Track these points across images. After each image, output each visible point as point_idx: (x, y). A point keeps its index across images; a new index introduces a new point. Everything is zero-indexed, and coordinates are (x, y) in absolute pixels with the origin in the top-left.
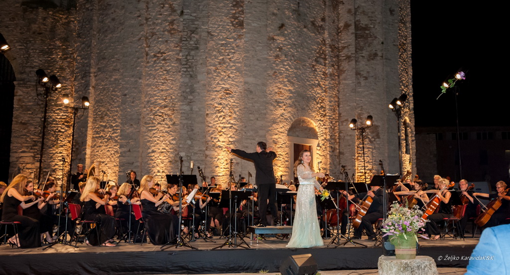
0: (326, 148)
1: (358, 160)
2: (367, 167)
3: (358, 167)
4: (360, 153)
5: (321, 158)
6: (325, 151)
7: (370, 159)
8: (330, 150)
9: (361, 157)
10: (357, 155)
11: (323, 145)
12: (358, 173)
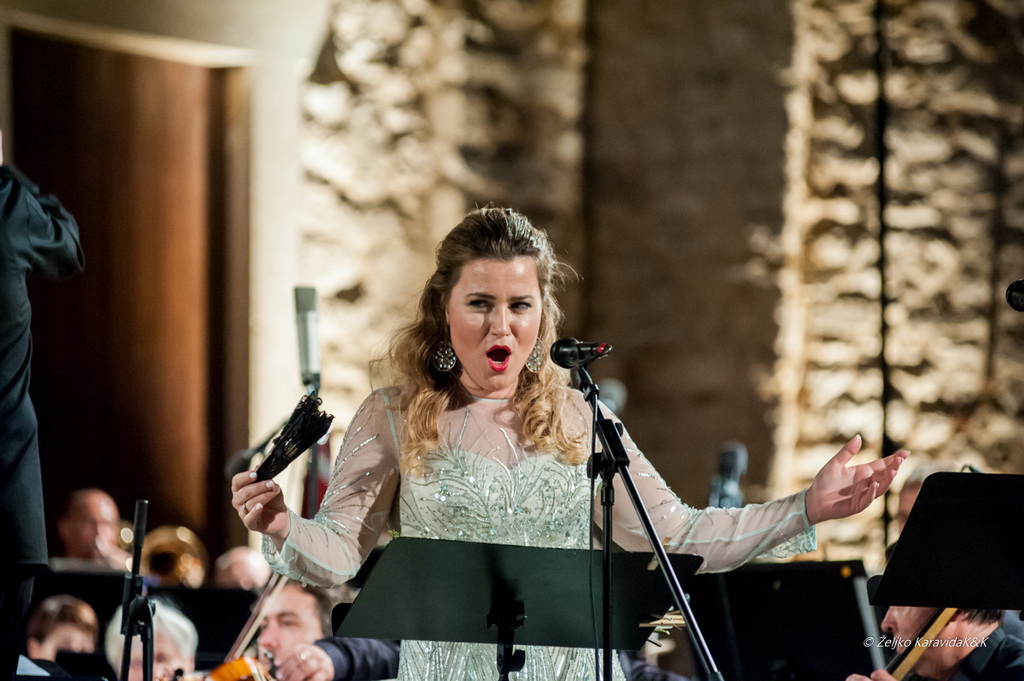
0: (417, 103)
1: (816, 274)
2: (921, 367)
3: (813, 365)
4: (839, 191)
5: (359, 235)
6: (410, 150)
7: (969, 272)
8: (478, 136)
9: (854, 233)
10: (801, 210)
11: (390, 58)
12: (804, 443)
